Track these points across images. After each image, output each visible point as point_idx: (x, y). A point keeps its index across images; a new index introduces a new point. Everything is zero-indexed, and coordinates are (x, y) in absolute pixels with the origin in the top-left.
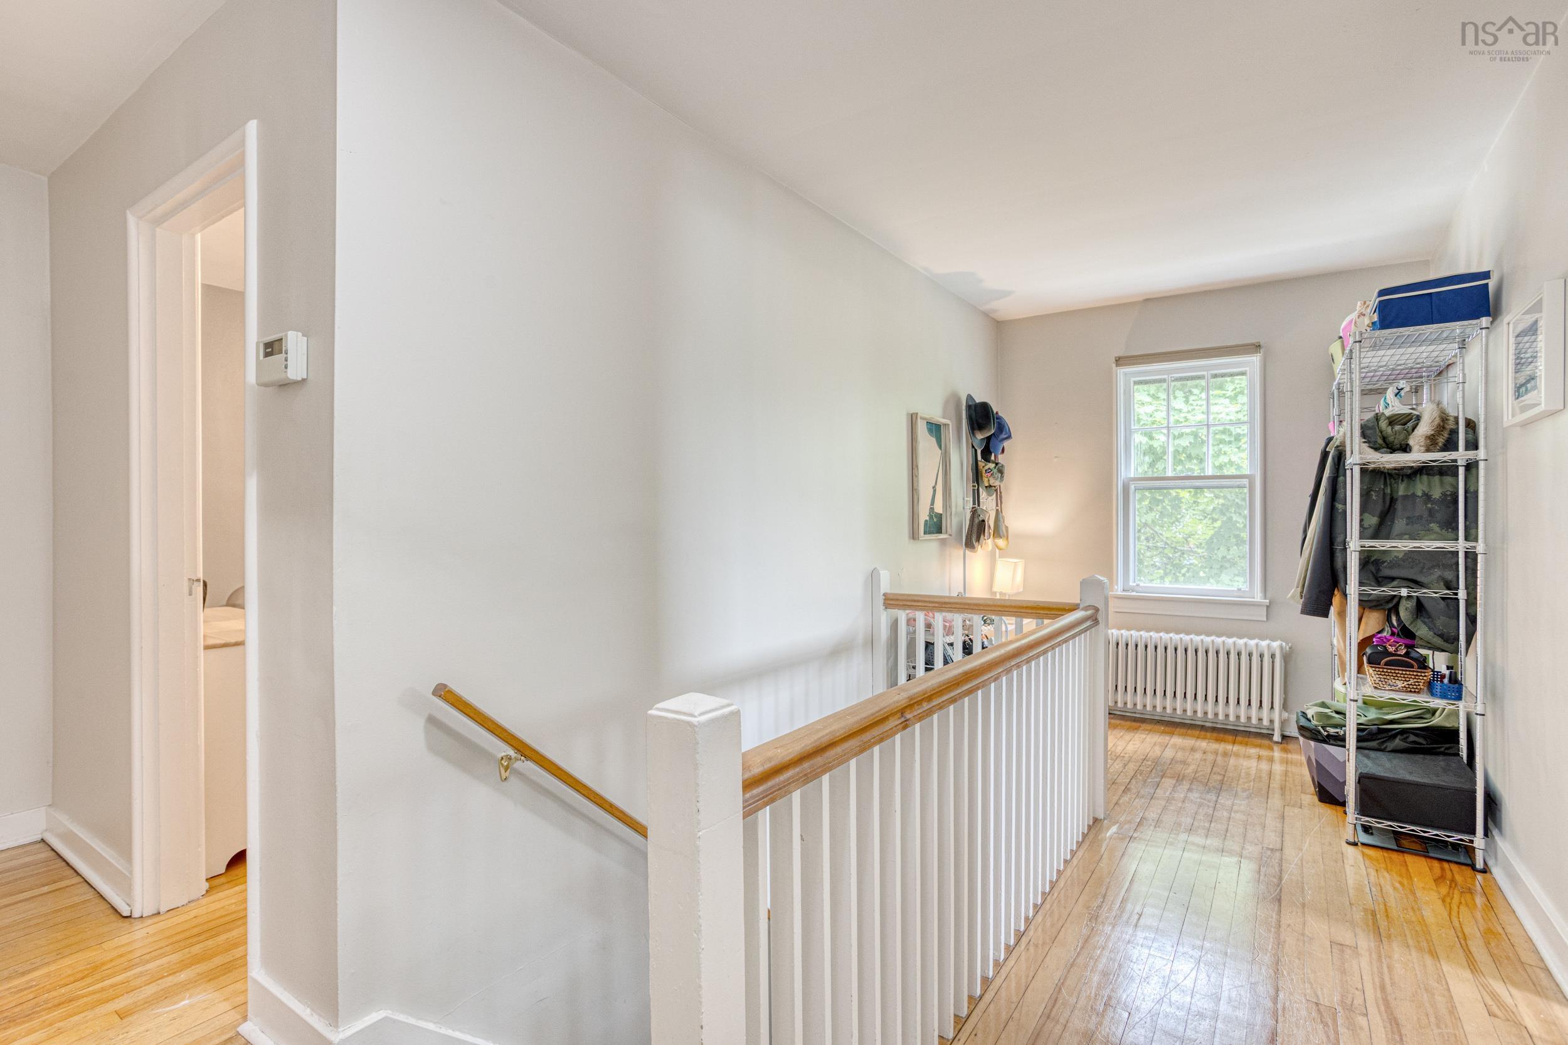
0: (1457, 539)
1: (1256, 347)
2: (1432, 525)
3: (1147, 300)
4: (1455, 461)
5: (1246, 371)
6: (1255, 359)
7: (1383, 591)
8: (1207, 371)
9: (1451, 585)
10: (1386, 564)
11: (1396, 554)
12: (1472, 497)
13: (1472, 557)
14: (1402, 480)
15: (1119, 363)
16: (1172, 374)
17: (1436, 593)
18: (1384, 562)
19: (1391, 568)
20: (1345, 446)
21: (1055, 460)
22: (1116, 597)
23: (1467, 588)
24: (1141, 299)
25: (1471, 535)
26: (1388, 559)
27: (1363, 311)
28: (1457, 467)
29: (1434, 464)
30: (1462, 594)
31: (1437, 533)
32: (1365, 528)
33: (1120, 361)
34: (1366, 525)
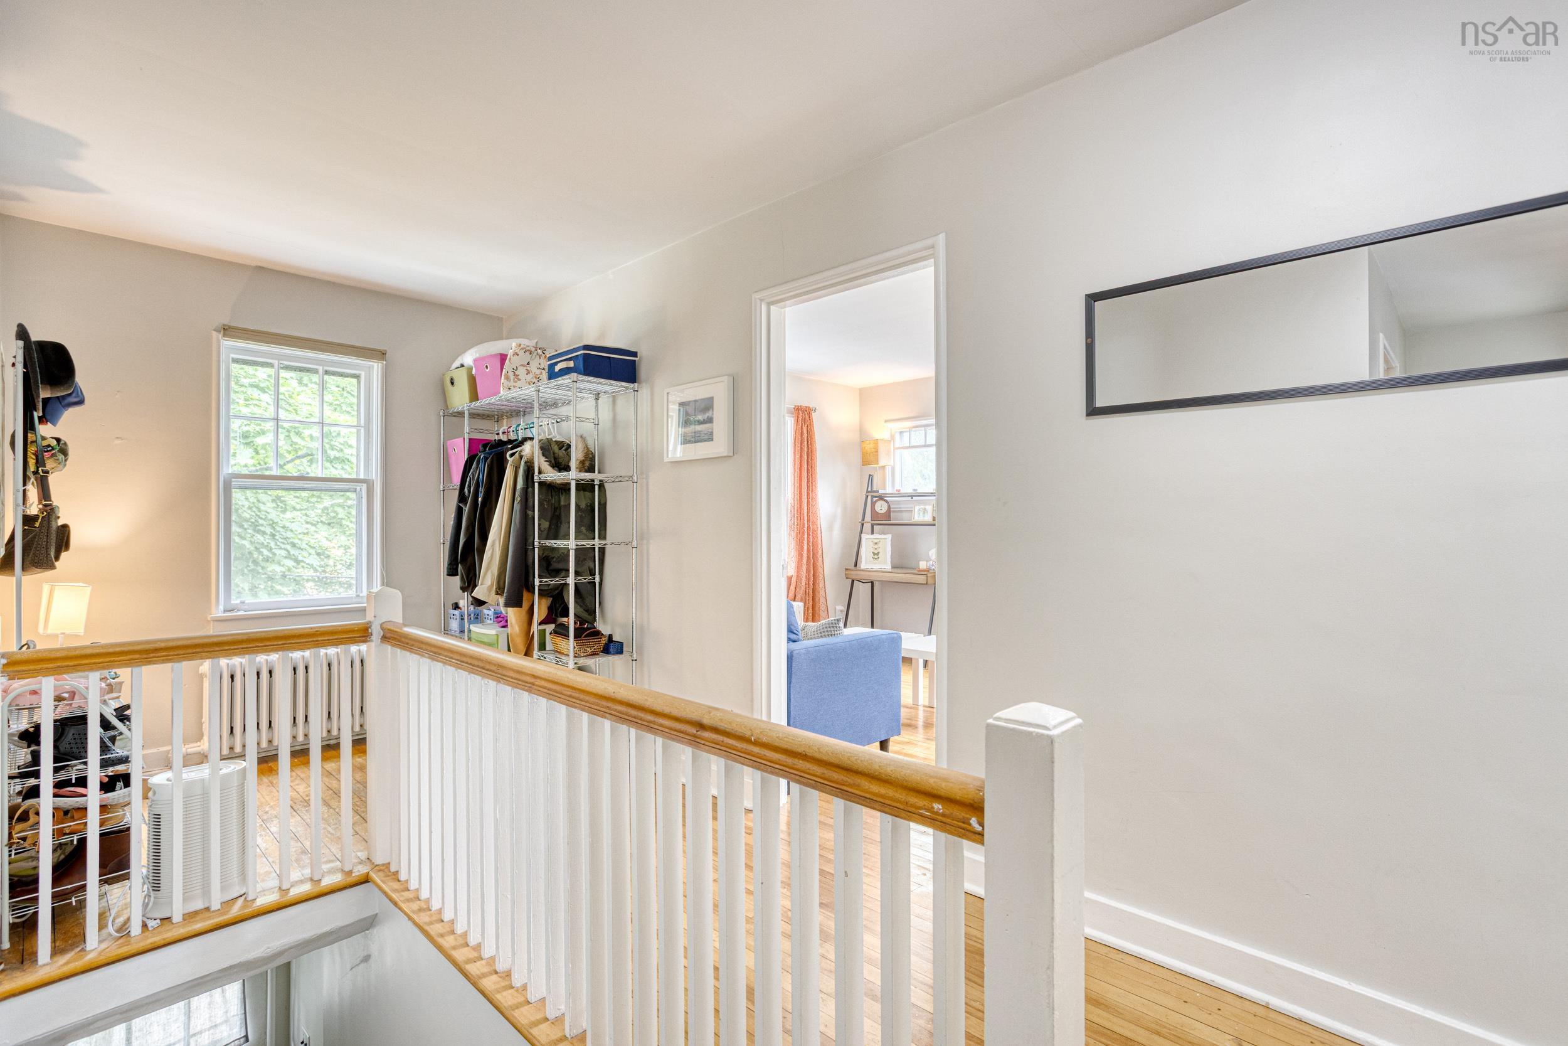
0: (594, 538)
1: (381, 355)
2: (582, 528)
3: (260, 269)
4: (593, 481)
5: (360, 374)
6: (376, 367)
7: (557, 581)
8: (323, 365)
9: (593, 574)
10: (555, 559)
11: (563, 551)
12: (603, 507)
13: (602, 551)
14: (562, 494)
15: (227, 332)
16: (281, 360)
17: (585, 579)
18: (553, 558)
19: (559, 562)
20: (533, 463)
21: (117, 442)
22: (216, 621)
23: (599, 574)
24: (254, 264)
25: (603, 536)
26: (556, 555)
27: (518, 351)
28: (595, 485)
29: (582, 482)
30: (597, 579)
31: (585, 534)
32: (542, 531)
33: (227, 331)
34: (542, 529)
